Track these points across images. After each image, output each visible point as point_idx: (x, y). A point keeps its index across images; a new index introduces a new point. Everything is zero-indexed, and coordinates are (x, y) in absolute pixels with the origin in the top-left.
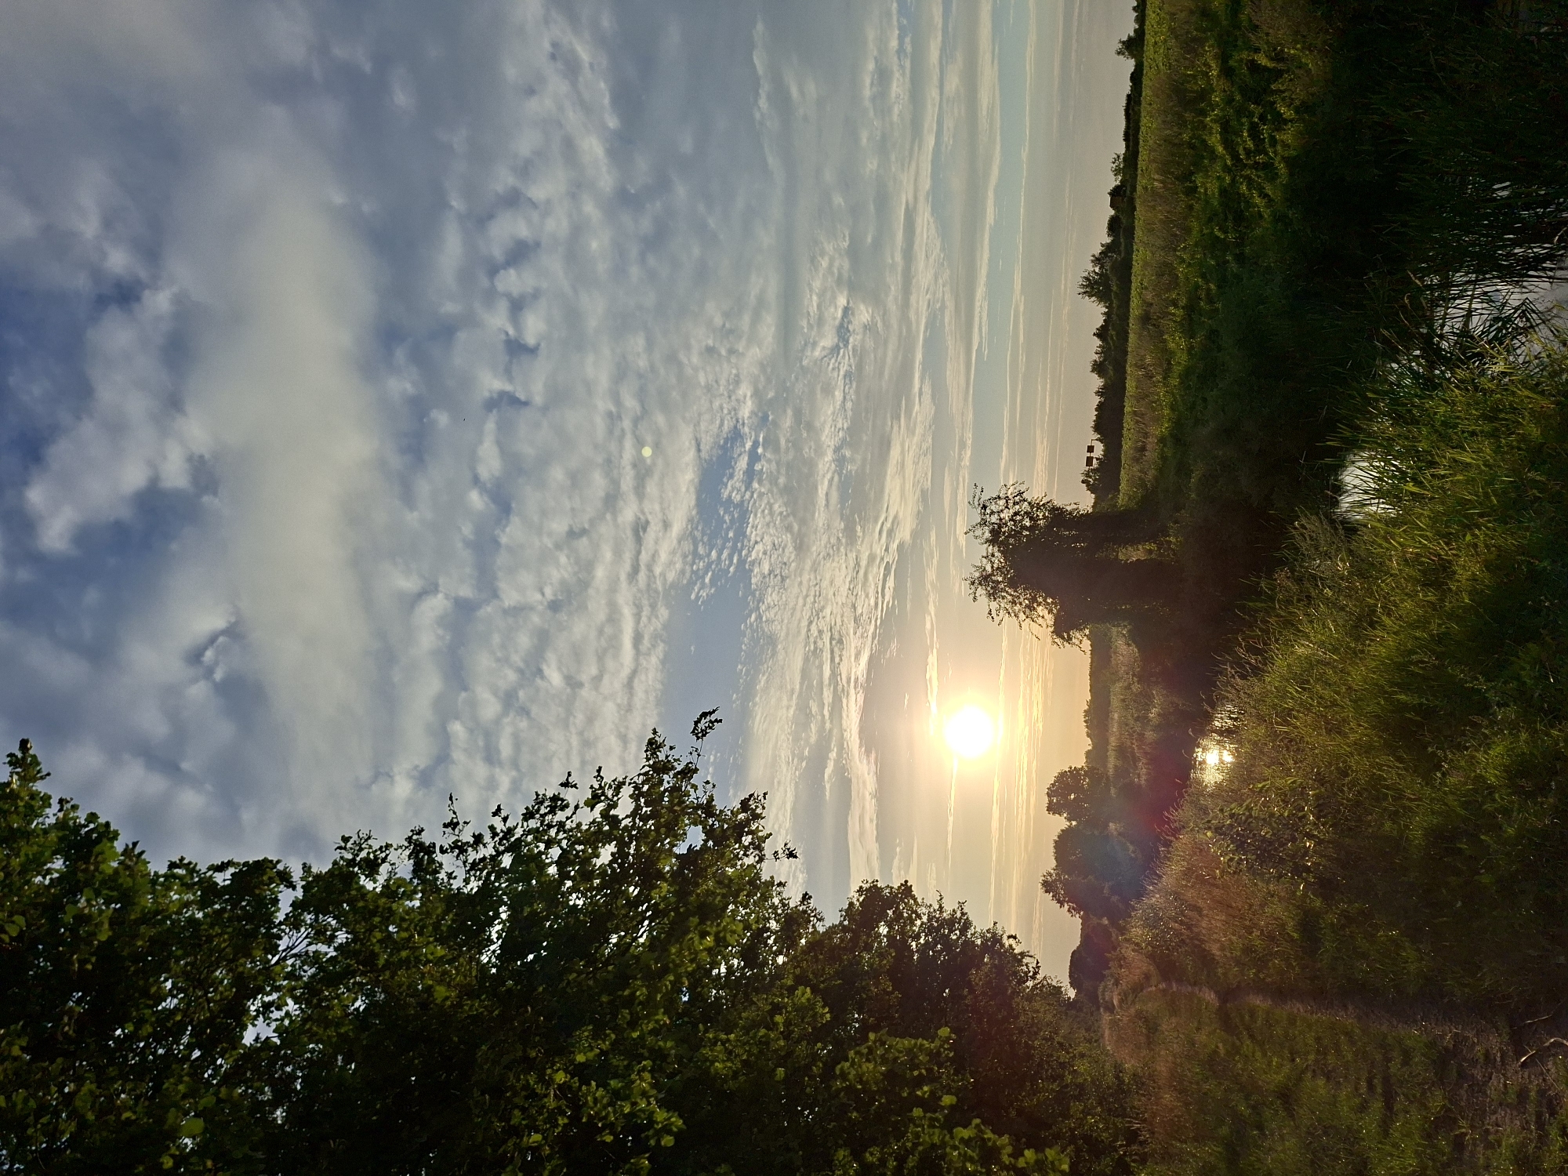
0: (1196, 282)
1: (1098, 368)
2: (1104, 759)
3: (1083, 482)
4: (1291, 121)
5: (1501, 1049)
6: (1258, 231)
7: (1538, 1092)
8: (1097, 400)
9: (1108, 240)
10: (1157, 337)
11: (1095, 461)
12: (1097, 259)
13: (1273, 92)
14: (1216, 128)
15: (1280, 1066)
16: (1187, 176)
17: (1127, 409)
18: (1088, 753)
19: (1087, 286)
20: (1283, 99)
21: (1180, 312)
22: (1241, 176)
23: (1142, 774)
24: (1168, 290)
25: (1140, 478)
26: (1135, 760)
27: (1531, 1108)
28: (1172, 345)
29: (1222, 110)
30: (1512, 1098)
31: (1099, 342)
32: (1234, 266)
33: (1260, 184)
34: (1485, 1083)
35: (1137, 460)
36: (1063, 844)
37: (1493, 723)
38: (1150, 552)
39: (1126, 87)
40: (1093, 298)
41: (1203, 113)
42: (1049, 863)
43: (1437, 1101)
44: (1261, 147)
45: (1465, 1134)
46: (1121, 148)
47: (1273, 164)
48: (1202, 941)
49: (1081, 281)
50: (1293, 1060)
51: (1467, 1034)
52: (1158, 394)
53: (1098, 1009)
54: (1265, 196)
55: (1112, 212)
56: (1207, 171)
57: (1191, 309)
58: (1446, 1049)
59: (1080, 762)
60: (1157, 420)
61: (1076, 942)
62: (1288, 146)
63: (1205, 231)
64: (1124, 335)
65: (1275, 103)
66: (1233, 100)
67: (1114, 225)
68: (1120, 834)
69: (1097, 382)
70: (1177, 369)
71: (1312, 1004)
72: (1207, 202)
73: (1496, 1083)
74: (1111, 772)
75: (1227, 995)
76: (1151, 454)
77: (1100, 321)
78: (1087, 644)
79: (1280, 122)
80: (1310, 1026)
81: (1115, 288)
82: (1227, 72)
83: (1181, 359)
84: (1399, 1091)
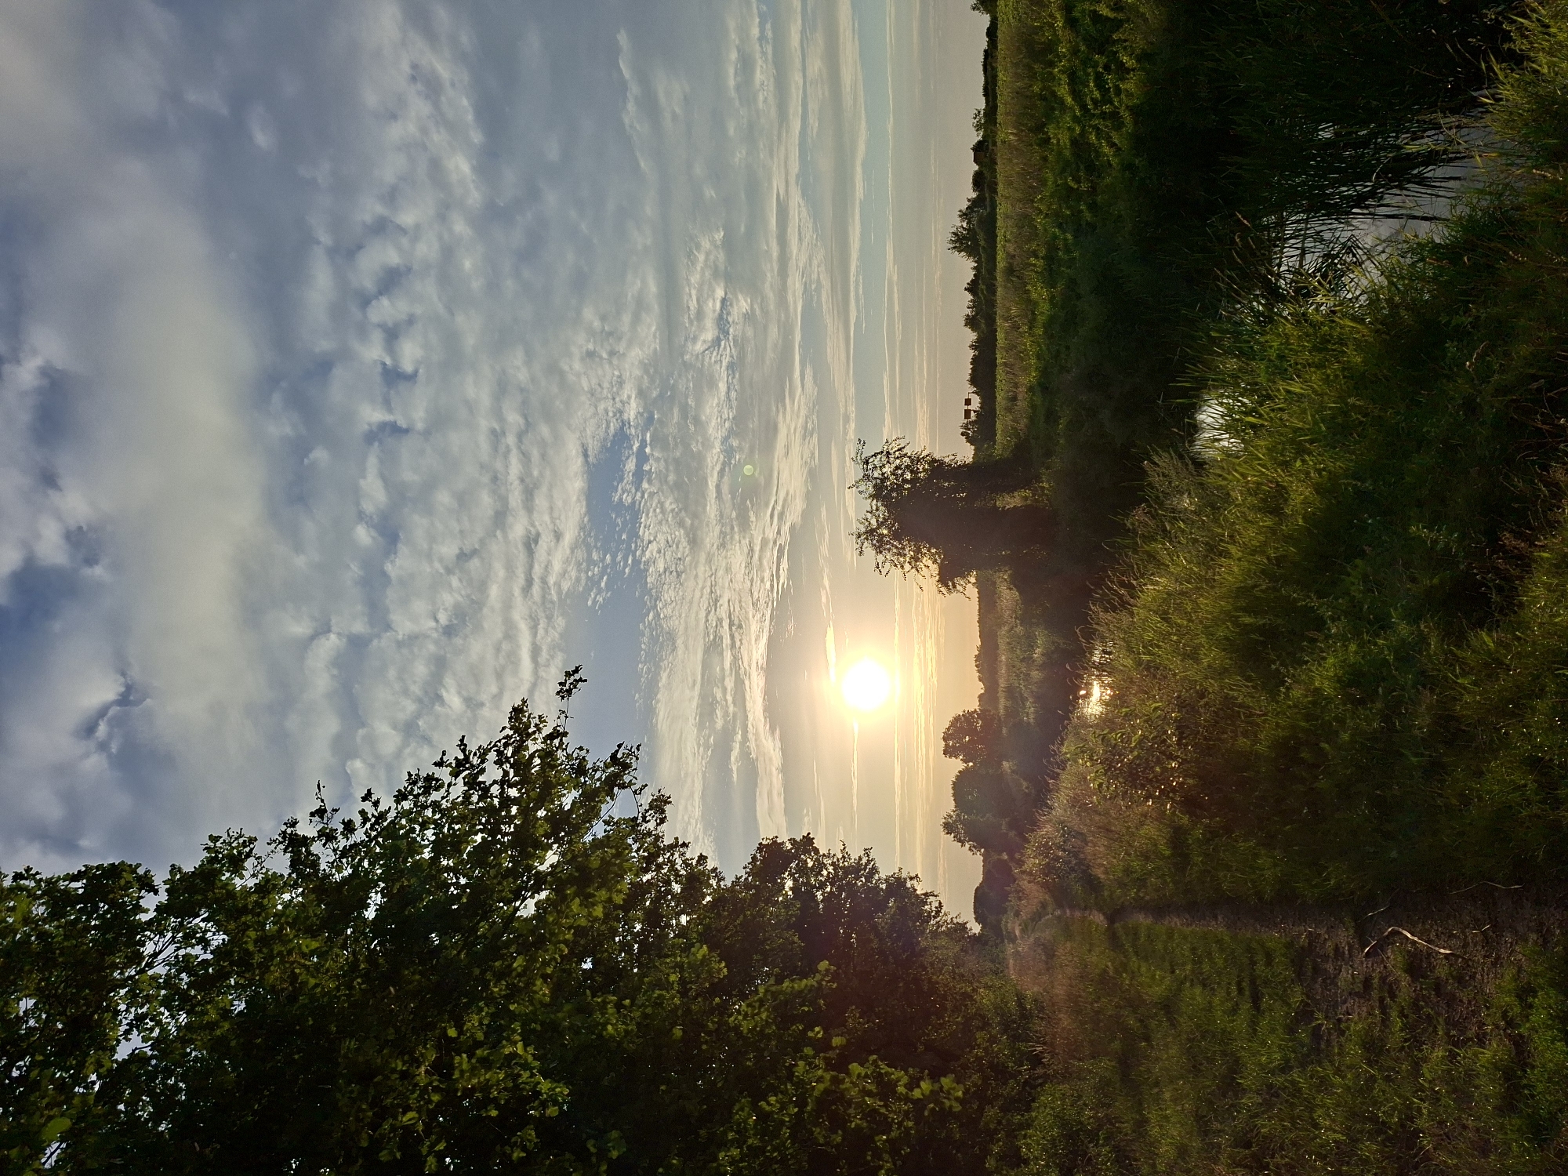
0: (1054, 233)
1: (971, 322)
2: (995, 700)
3: (962, 434)
4: (1133, 70)
5: (1348, 943)
6: (1108, 180)
7: (1380, 978)
8: (971, 353)
9: (974, 195)
10: (1021, 290)
11: (972, 414)
12: (964, 214)
13: (1115, 42)
14: (1064, 78)
15: (1163, 978)
16: (1039, 128)
17: (998, 361)
18: (981, 697)
19: (955, 242)
20: (1125, 48)
21: (1040, 263)
22: (1090, 126)
23: (1030, 712)
24: (1029, 241)
25: (1013, 428)
26: (1024, 700)
27: (1375, 994)
28: (1034, 295)
29: (1069, 61)
30: (1359, 987)
31: (970, 297)
32: (1088, 216)
33: (1108, 134)
34: (1336, 976)
35: (1009, 410)
36: (961, 785)
37: (1328, 637)
38: (1026, 498)
39: (983, 42)
40: (963, 253)
41: (1052, 64)
42: (949, 805)
43: (1297, 997)
44: (1107, 97)
45: (1322, 1025)
46: (982, 104)
47: (1118, 113)
48: (1089, 867)
49: (950, 237)
50: (1173, 972)
51: (1319, 931)
52: (1025, 345)
53: (1003, 941)
54: (1112, 145)
55: (976, 168)
56: (1058, 122)
57: (1050, 259)
58: (1302, 948)
59: (974, 705)
60: (1025, 370)
61: (979, 879)
62: (1132, 94)
63: (1059, 182)
64: (992, 290)
65: (1117, 52)
66: (1079, 51)
67: (978, 181)
68: (1013, 772)
69: (971, 336)
70: (1041, 319)
71: (1187, 916)
72: (1060, 153)
73: (1345, 975)
74: (1002, 711)
75: (1115, 915)
76: (1022, 404)
77: (970, 275)
78: (973, 592)
79: (1123, 71)
80: (1185, 938)
81: (982, 243)
82: (1071, 22)
83: (1044, 308)
84: (1264, 991)
